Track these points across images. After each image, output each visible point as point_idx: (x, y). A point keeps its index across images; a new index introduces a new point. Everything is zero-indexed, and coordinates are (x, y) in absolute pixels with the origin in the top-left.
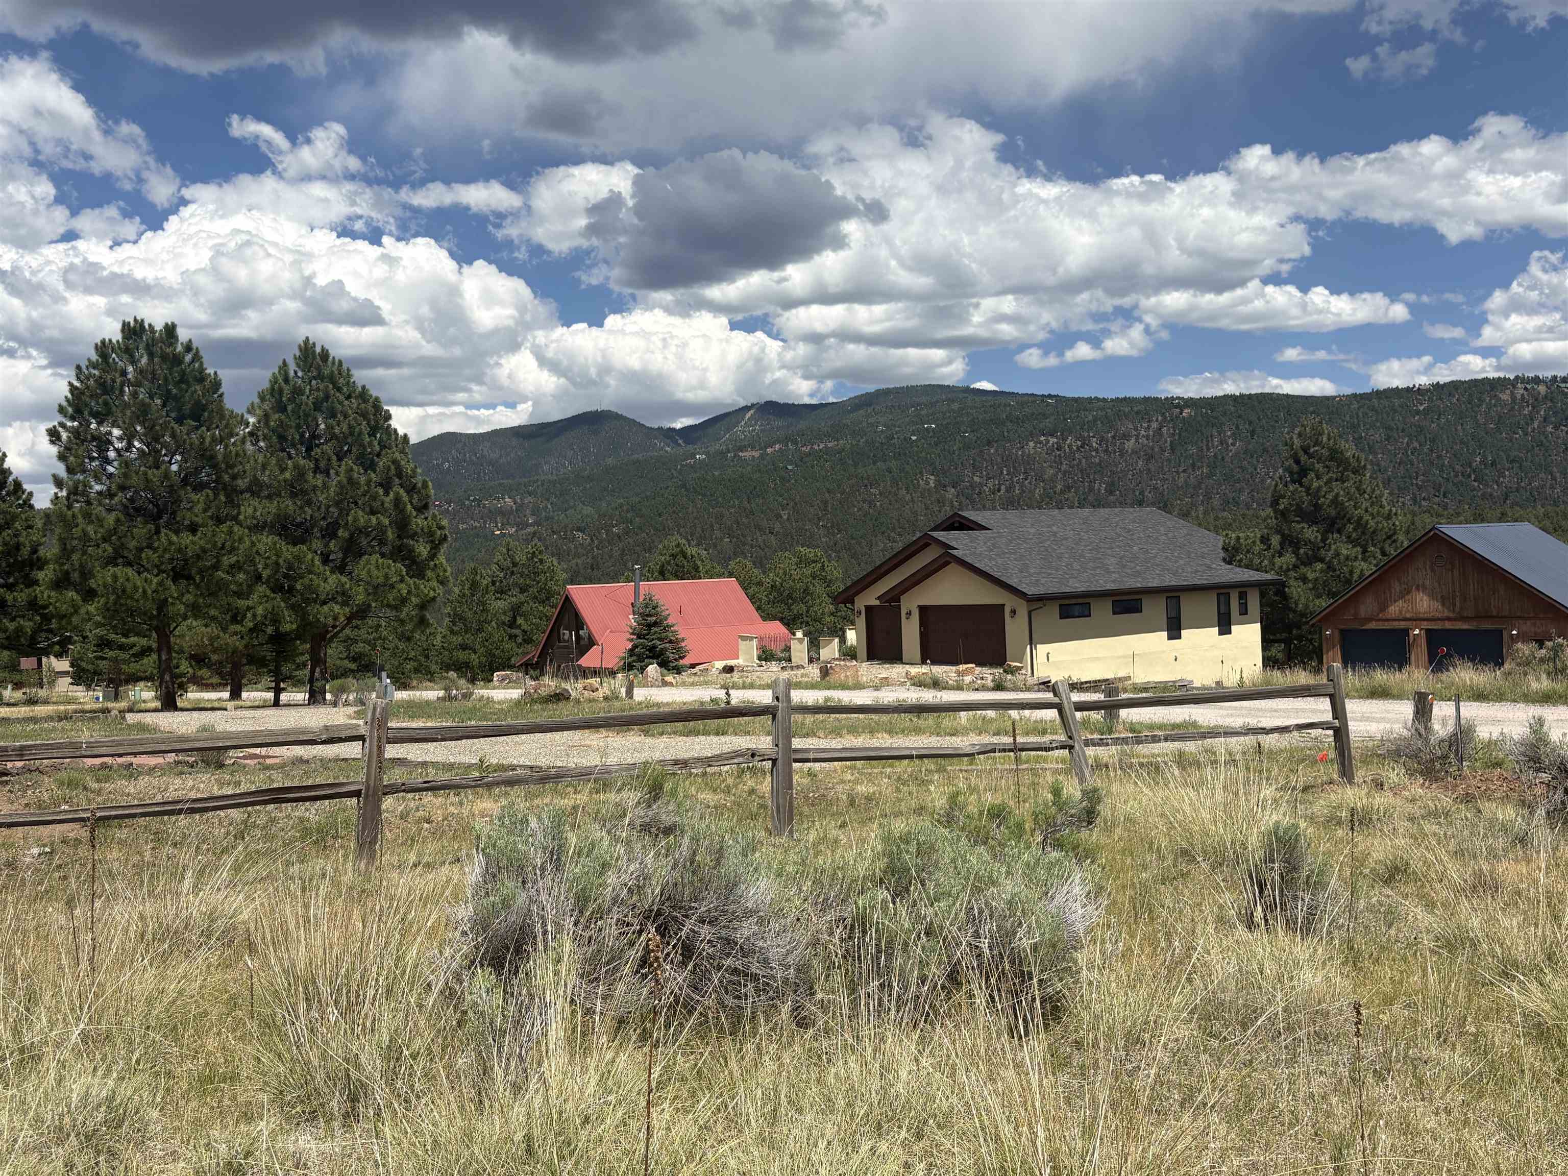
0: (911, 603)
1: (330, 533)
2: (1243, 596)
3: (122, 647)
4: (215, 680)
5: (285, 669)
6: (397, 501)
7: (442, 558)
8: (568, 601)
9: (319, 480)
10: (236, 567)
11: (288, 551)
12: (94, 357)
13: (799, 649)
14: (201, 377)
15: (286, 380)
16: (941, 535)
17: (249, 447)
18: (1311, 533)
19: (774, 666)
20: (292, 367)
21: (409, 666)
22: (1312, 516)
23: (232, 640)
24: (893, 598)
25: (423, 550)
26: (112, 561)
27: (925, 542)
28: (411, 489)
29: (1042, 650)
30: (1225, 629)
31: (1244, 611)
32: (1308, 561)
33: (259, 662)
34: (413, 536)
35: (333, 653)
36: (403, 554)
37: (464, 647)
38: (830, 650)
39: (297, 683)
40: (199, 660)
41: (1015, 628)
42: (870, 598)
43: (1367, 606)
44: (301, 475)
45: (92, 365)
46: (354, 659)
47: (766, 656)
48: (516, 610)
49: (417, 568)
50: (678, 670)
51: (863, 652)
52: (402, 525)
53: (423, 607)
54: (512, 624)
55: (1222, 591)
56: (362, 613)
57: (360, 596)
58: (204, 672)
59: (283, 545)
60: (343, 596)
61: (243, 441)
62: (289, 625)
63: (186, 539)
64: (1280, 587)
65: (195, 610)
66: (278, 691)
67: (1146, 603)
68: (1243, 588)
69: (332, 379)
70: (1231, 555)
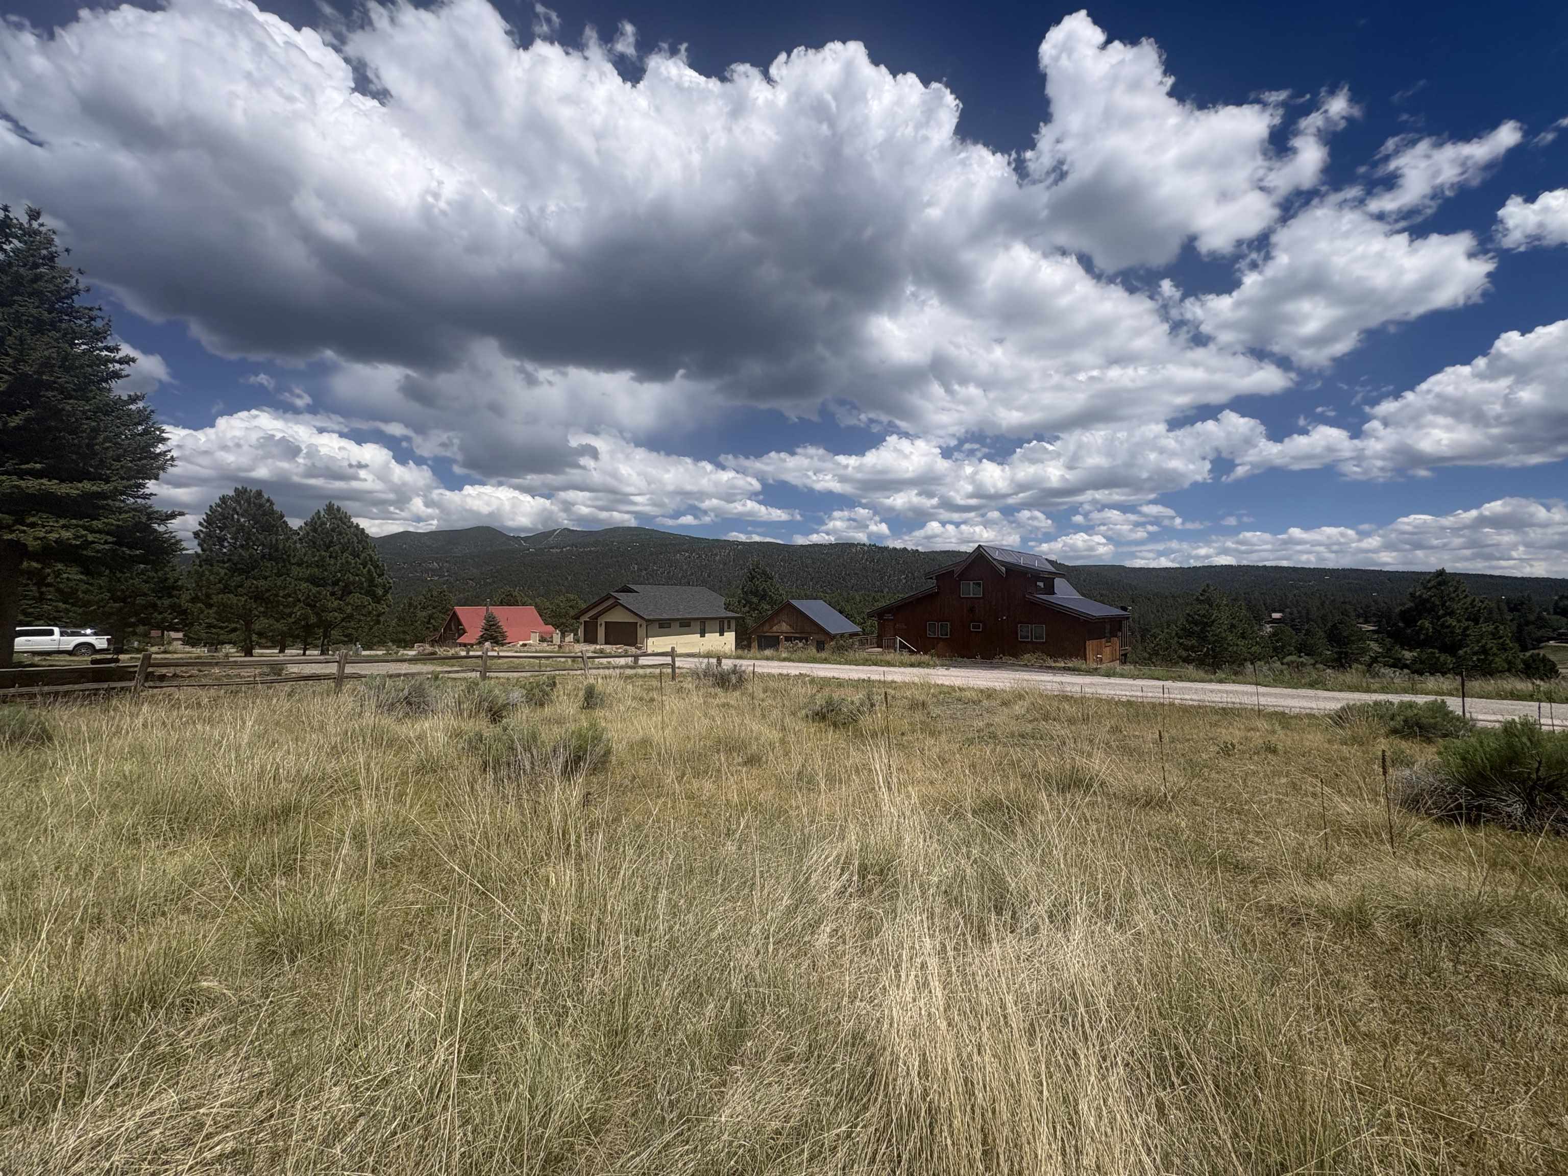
0: (602, 621)
1: (335, 583)
2: (729, 622)
3: (221, 628)
4: (269, 644)
5: (309, 640)
6: (369, 571)
7: (389, 596)
8: (455, 613)
9: (332, 561)
10: (286, 596)
11: (314, 590)
12: (218, 501)
13: (557, 638)
14: (273, 512)
15: (319, 518)
16: (615, 594)
17: (298, 545)
18: (755, 600)
19: (545, 644)
20: (322, 513)
21: (376, 640)
22: (755, 593)
23: (280, 626)
24: (595, 618)
25: (380, 592)
26: (223, 591)
27: (609, 597)
28: (376, 567)
29: (650, 640)
30: (722, 634)
31: (729, 628)
32: (754, 609)
33: (296, 638)
34: (376, 586)
35: (335, 633)
36: (371, 593)
37: (404, 632)
38: (570, 638)
39: (315, 647)
40: (260, 634)
41: (641, 632)
42: (586, 618)
43: (766, 628)
44: (323, 559)
45: (218, 505)
46: (346, 636)
47: (542, 640)
48: (431, 617)
49: (378, 600)
50: (503, 645)
51: (582, 639)
52: (371, 581)
53: (379, 616)
54: (428, 623)
55: (721, 620)
56: (350, 617)
57: (349, 610)
58: (263, 641)
59: (311, 587)
60: (340, 610)
61: (295, 542)
62: (313, 619)
63: (262, 583)
64: (743, 619)
65: (265, 614)
66: (305, 650)
67: (692, 623)
68: (729, 619)
69: (341, 519)
70: (727, 607)
